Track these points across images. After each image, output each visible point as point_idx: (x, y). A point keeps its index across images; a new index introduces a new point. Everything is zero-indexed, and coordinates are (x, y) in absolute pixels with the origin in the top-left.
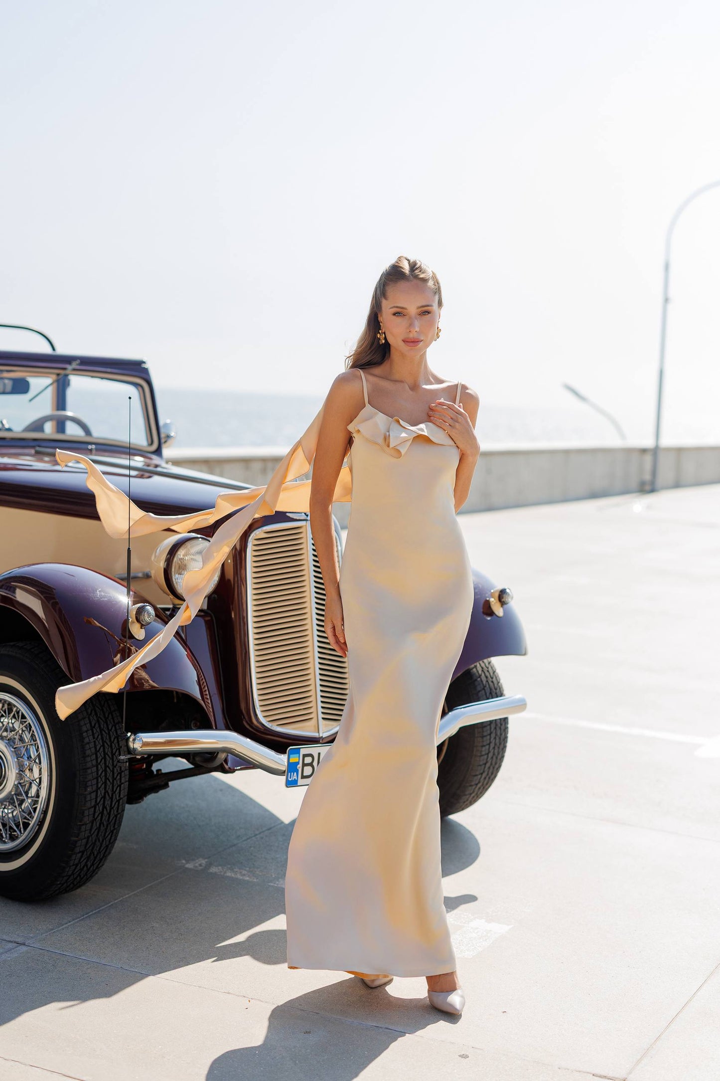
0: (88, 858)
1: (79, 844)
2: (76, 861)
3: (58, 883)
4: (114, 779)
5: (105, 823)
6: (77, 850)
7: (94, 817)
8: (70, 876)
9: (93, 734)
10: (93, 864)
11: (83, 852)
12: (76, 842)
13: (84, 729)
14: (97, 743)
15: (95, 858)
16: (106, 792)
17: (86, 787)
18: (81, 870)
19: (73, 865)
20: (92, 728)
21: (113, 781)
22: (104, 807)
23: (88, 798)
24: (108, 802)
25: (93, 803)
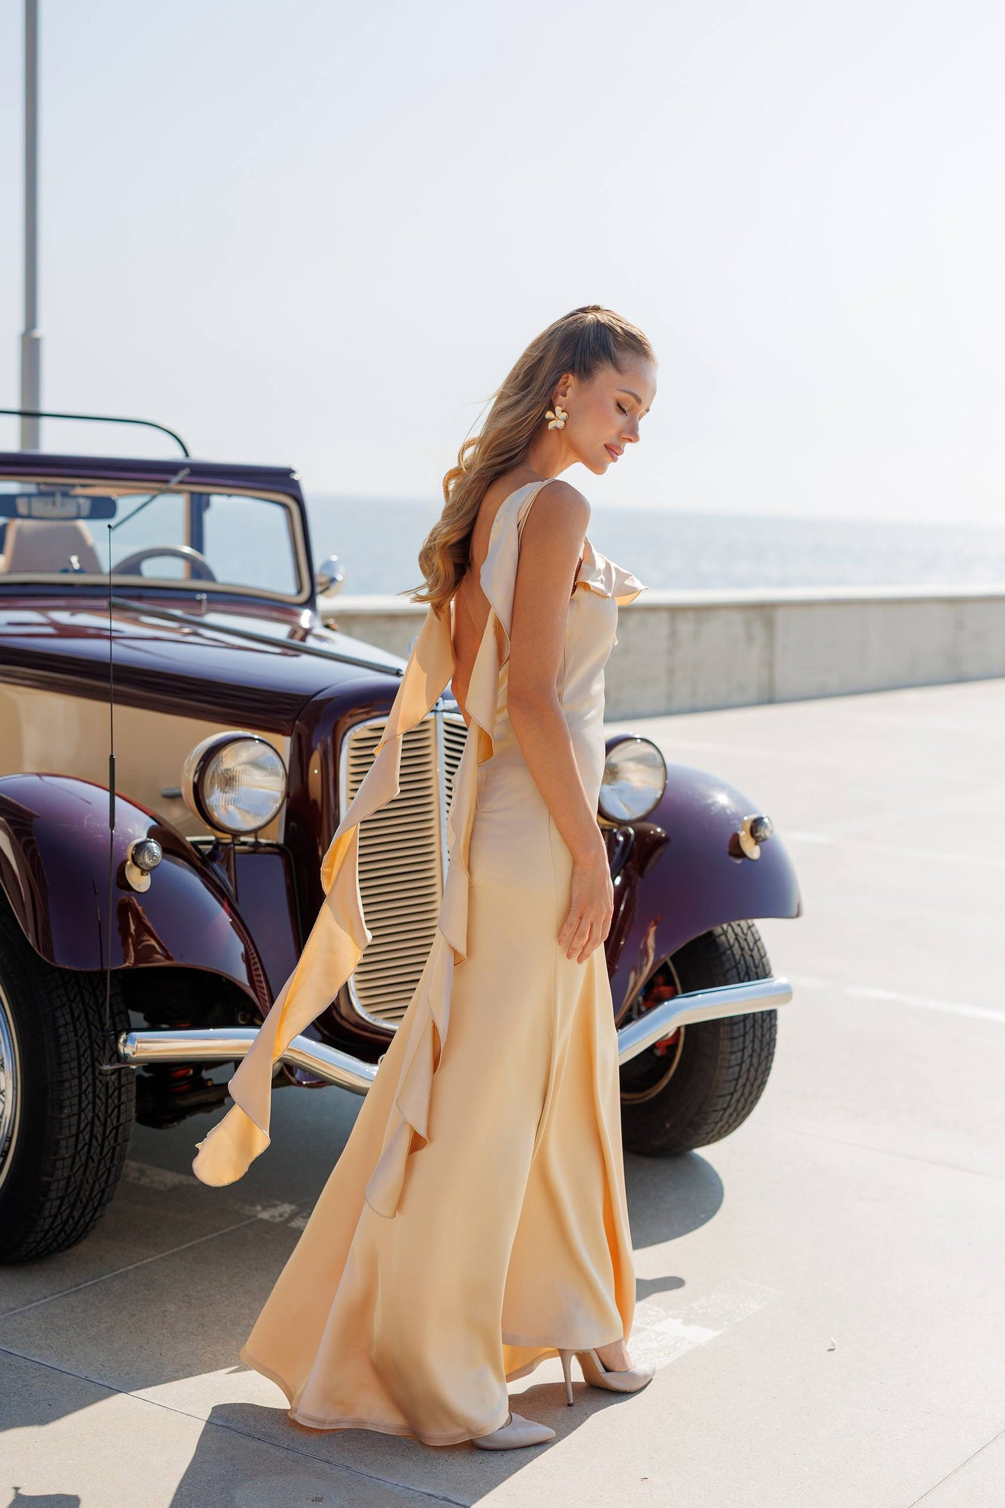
0: (73, 1207)
1: (54, 1186)
2: (54, 1211)
3: (31, 1240)
4: (108, 1097)
5: (95, 1157)
6: (53, 1195)
7: (76, 1149)
8: (48, 1231)
9: (75, 1030)
10: (82, 1215)
11: (62, 1199)
12: (50, 1184)
13: (61, 1021)
14: (81, 1043)
15: (85, 1207)
16: (95, 1115)
17: (61, 1109)
18: (65, 1223)
19: (50, 1216)
20: (75, 1020)
21: (107, 1100)
22: (92, 1136)
23: (66, 1123)
24: (98, 1130)
25: (74, 1131)
